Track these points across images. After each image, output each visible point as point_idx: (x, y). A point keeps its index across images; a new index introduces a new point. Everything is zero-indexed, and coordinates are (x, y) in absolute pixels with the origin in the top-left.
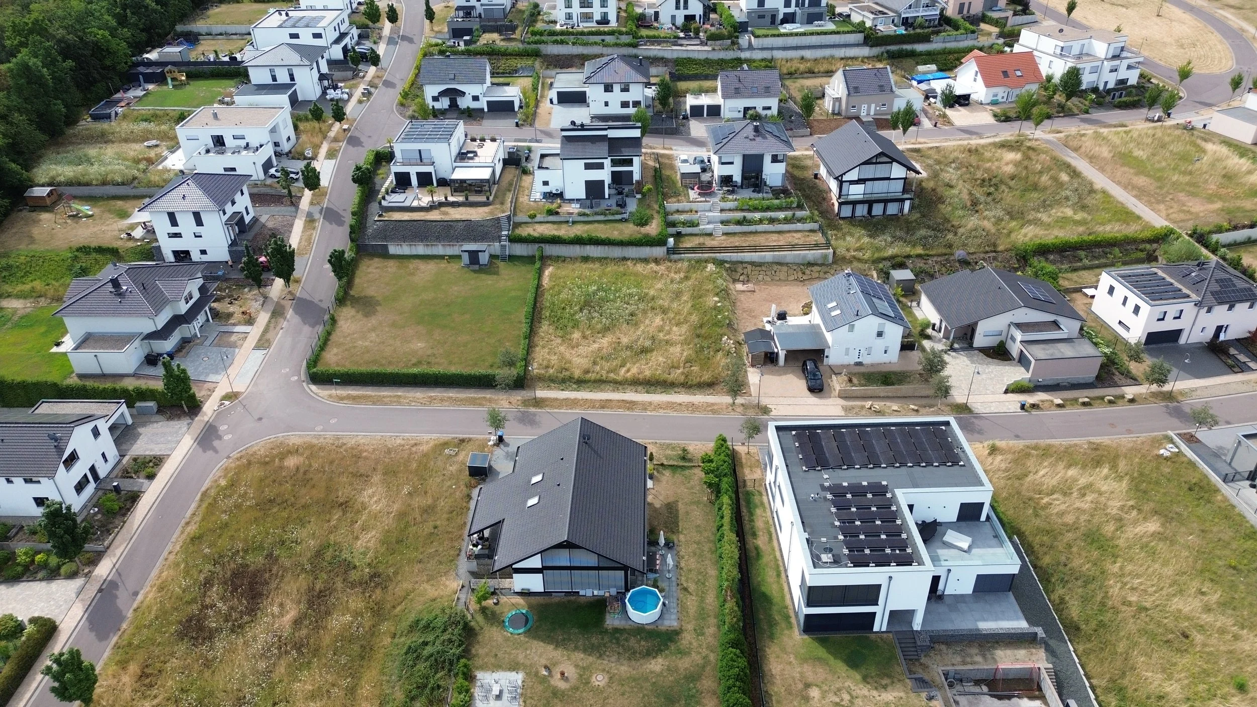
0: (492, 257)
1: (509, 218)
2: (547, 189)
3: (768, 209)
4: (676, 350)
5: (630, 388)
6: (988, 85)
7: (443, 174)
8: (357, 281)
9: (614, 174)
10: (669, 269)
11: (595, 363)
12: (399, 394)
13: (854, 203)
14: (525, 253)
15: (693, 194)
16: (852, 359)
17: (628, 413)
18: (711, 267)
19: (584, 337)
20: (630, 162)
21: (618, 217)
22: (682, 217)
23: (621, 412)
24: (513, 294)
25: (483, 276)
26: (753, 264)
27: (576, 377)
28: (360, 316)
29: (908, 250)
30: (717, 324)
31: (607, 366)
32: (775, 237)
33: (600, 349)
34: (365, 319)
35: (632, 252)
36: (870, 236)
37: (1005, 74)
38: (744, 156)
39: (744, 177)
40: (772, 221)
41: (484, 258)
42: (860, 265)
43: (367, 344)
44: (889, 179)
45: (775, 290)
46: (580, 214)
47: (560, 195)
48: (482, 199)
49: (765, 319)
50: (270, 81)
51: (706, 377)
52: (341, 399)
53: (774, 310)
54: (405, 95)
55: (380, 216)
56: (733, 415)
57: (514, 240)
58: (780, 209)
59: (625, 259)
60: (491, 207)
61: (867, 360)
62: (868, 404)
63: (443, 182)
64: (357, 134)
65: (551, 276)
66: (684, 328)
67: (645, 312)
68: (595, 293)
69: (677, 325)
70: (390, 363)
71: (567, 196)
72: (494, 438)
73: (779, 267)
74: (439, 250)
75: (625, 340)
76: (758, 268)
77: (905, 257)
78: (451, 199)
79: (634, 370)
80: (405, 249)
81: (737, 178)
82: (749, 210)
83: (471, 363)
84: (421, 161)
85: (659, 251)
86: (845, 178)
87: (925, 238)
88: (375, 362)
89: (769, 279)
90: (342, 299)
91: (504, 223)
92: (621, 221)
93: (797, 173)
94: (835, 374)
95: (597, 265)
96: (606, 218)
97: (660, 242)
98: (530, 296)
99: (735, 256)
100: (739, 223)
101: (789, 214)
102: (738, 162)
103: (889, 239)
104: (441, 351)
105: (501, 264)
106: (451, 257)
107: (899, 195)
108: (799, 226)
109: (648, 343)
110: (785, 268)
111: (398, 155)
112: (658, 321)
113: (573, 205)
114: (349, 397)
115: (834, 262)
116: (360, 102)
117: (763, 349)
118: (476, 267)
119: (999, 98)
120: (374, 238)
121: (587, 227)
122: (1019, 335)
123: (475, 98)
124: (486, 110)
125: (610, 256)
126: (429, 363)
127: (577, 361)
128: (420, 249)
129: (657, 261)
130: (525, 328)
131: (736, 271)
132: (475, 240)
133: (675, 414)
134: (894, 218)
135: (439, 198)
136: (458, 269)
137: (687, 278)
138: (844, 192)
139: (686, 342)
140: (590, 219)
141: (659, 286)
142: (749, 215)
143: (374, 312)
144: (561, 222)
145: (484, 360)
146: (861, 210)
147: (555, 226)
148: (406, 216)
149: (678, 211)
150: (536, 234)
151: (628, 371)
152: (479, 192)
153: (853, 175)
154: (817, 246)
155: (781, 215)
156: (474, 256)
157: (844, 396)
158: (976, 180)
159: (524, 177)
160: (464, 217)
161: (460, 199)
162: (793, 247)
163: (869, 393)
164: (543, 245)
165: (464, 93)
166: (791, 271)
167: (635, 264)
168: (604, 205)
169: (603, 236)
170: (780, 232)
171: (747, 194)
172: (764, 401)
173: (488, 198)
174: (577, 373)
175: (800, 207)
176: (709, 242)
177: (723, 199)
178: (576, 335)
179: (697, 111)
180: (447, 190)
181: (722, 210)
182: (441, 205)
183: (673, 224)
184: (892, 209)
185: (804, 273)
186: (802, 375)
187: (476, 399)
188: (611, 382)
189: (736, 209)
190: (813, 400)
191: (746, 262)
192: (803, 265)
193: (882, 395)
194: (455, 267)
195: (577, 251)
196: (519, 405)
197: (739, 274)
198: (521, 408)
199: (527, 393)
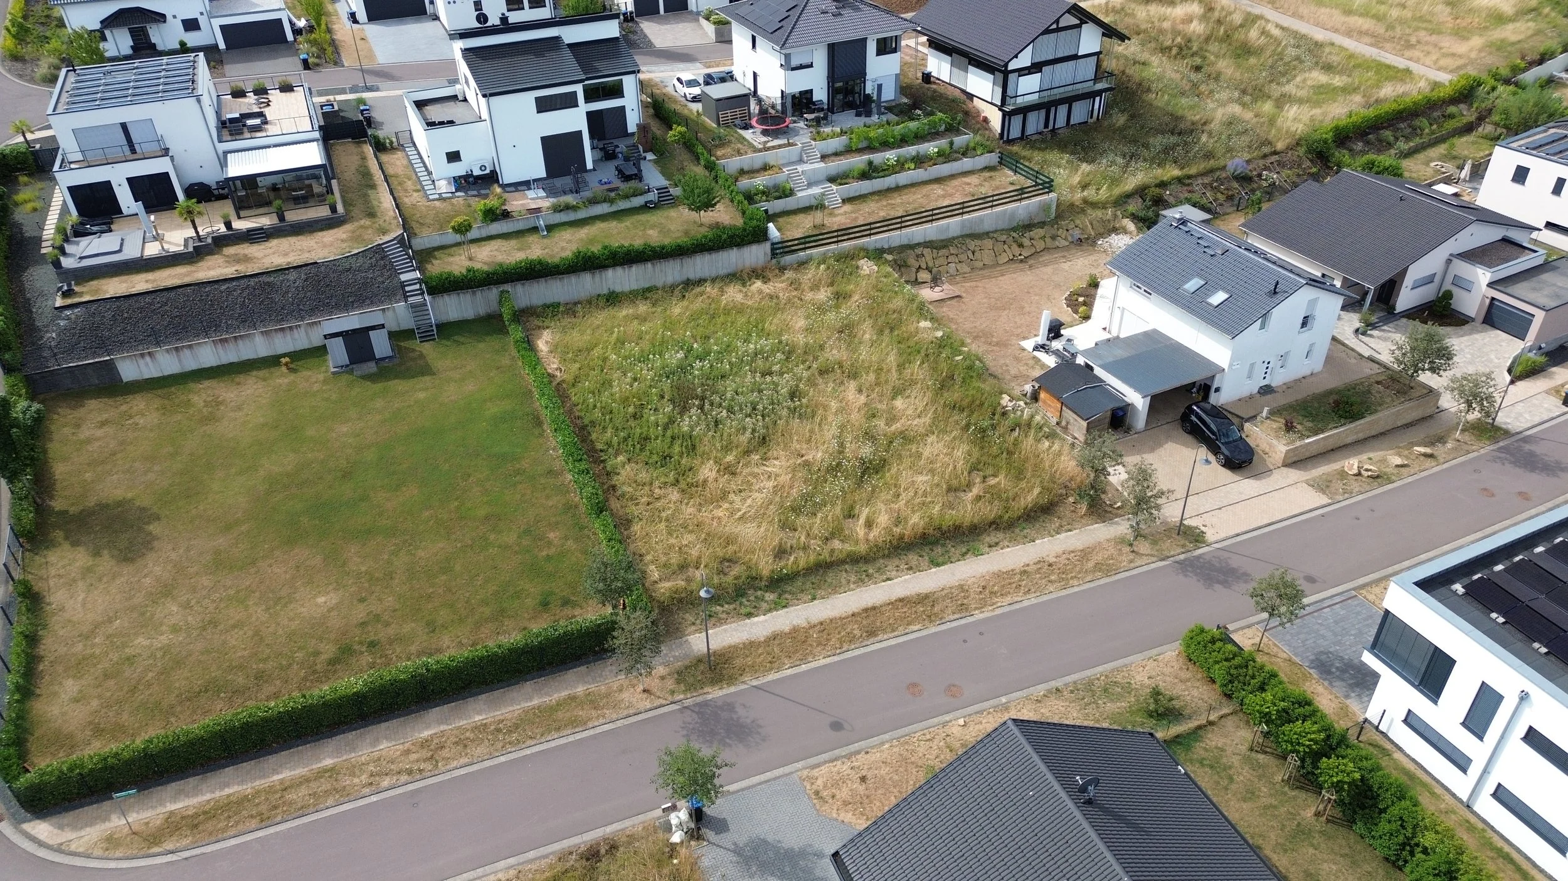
0: (395, 336)
1: (400, 240)
2: (459, 169)
3: (903, 141)
4: (933, 450)
5: (892, 564)
7: (196, 173)
8: (59, 470)
9: (590, 115)
10: (795, 284)
11: (786, 526)
12: (328, 762)
13: (1024, 111)
14: (469, 314)
15: (753, 136)
16: (1256, 383)
17: (933, 629)
18: (867, 266)
19: (729, 471)
20: (616, 91)
21: (638, 201)
22: (758, 182)
23: (917, 632)
24: (493, 409)
25: (399, 385)
26: (929, 244)
27: (766, 573)
28: (106, 563)
29: (1159, 172)
30: (971, 372)
31: (816, 524)
32: (938, 190)
33: (779, 491)
34: (127, 569)
35: (703, 265)
36: (1085, 161)
38: (832, 48)
39: (833, 91)
40: (920, 161)
41: (380, 344)
42: (1099, 213)
43: (164, 639)
44: (1075, 57)
45: (993, 286)
46: (557, 209)
47: (491, 178)
48: (323, 212)
49: (1029, 344)
51: (1033, 493)
52: (152, 838)
53: (1044, 322)
54: (21, 33)
55: (67, 294)
56: (1145, 566)
57: (437, 288)
58: (923, 137)
59: (695, 282)
60: (348, 227)
61: (1278, 379)
62: (1352, 464)
63: (201, 193)
65: (560, 351)
66: (916, 398)
67: (811, 382)
68: (685, 366)
70: (261, 677)
71: (508, 176)
73: (978, 242)
74: (257, 345)
75: (815, 455)
76: (943, 252)
77: (1157, 186)
78: (239, 225)
79: (882, 519)
80: (165, 362)
81: (820, 95)
82: (872, 149)
83: (487, 611)
84: (133, 151)
85: (756, 254)
86: (1011, 67)
87: (1173, 147)
89: (967, 269)
91: (395, 252)
92: (646, 208)
94: (1247, 420)
95: (643, 308)
96: (614, 208)
97: (758, 234)
98: (541, 405)
99: (896, 237)
100: (864, 176)
101: (943, 143)
102: (820, 60)
103: (1120, 160)
104: (390, 601)
105: (426, 349)
106: (299, 357)
107: (1089, 87)
108: (966, 163)
109: (867, 450)
110: (988, 243)
111: (69, 146)
112: (853, 395)
113: (531, 194)
114: (174, 826)
115: (1060, 216)
117: (1098, 403)
118: (371, 367)
120: (71, 350)
121: (584, 233)
122: (1482, 276)
123: (191, 25)
124: (222, 45)
125: (660, 284)
126: (372, 645)
127: (749, 532)
128: (207, 354)
129: (758, 273)
130: (581, 486)
131: (907, 266)
132: (345, 305)
133: (1032, 600)
135: (212, 224)
136: (325, 382)
137: (840, 297)
138: (1010, 92)
140: (582, 214)
141: (800, 322)
142: (878, 158)
143: (148, 544)
144: (519, 234)
145: (517, 595)
146: (1035, 122)
147: (513, 243)
148: (140, 283)
149: (742, 172)
150: (482, 267)
151: (869, 524)
152: (302, 201)
153: (1024, 60)
154: (1020, 192)
155: (931, 148)
156: (356, 342)
157: (1295, 462)
158: (1170, 48)
160: (294, 259)
161: (266, 221)
164: (507, 287)
165: (163, 16)
166: (1000, 246)
167: (722, 291)
168: (594, 183)
170: (938, 180)
171: (849, 120)
173: (333, 209)
174: (766, 565)
175: (951, 128)
176: (830, 221)
177: (815, 136)
178: (709, 471)
180: (227, 207)
181: (824, 157)
182: (220, 242)
183: (752, 197)
184: (1080, 112)
185: (1021, 246)
186: (1189, 439)
187: (552, 709)
188: (843, 562)
189: (848, 151)
190: (1248, 485)
191: (919, 245)
192: (1014, 229)
193: (1349, 440)
194: (314, 377)
195: (586, 284)
196: (673, 692)
197: (914, 270)
198: (682, 696)
199: (671, 650)
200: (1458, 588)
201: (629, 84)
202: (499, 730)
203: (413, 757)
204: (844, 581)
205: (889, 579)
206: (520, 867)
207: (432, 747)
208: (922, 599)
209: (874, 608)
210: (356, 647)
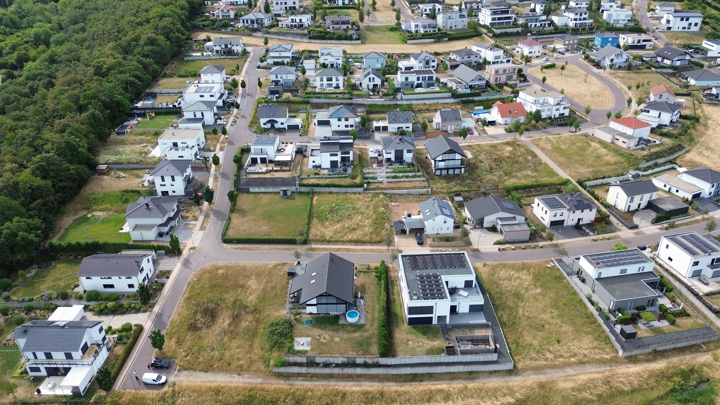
0: (292, 192)
1: (299, 176)
2: (314, 164)
3: (405, 172)
4: (366, 229)
5: (348, 243)
6: (503, 116)
7: (271, 158)
8: (238, 203)
9: (342, 158)
10: (364, 197)
11: (335, 234)
12: (259, 247)
13: (441, 169)
14: (306, 191)
15: (375, 166)
16: (435, 232)
18: (381, 196)
19: (330, 224)
20: (349, 153)
21: (344, 176)
22: (370, 175)
23: (345, 252)
24: (301, 207)
25: (289, 200)
26: (399, 194)
28: (240, 217)
29: (461, 188)
30: (383, 219)
31: (339, 235)
32: (408, 183)
33: (336, 229)
34: (242, 218)
35: (349, 190)
36: (447, 183)
37: (510, 112)
38: (396, 151)
39: (396, 158)
40: (407, 177)
41: (289, 193)
42: (442, 195)
43: (244, 228)
44: (454, 159)
45: (407, 205)
46: (328, 175)
47: (320, 167)
48: (288, 168)
49: (402, 217)
50: (193, 117)
51: (378, 239)
52: (236, 249)
53: (406, 213)
54: (252, 123)
55: (246, 176)
56: (388, 253)
57: (301, 185)
58: (410, 172)
59: (346, 193)
60: (291, 172)
61: (441, 232)
62: (440, 249)
63: (271, 162)
64: (231, 140)
65: (317, 200)
66: (370, 220)
67: (354, 214)
68: (334, 207)
69: (368, 219)
70: (254, 235)
71: (323, 167)
72: (296, 262)
73: (409, 196)
74: (271, 190)
75: (346, 225)
76: (401, 196)
77: (460, 192)
78: (275, 169)
79: (350, 237)
80: (256, 190)
81: (393, 159)
82: (397, 172)
84: (262, 153)
85: (361, 190)
86: (437, 159)
87: (469, 183)
88: (248, 235)
89: (405, 201)
90: (232, 211)
91: (297, 179)
92: (345, 177)
93: (418, 156)
94: (428, 238)
95: (335, 195)
96: (339, 176)
97: (361, 186)
98: (308, 208)
99: (391, 192)
100: (393, 178)
101: (414, 174)
102: (393, 153)
103: (454, 184)
104: (274, 230)
105: (296, 195)
106: (276, 193)
107: (460, 166)
108: (418, 179)
109: (356, 226)
110: (412, 196)
111: (252, 151)
112: (360, 218)
113: (325, 171)
114: (239, 248)
115: (432, 194)
116: (232, 125)
117: (400, 228)
118: (286, 197)
119: (508, 122)
120: (244, 185)
121: (331, 180)
122: (500, 222)
123: (282, 124)
124: (288, 129)
125: (341, 192)
126: (269, 235)
127: (327, 233)
128: (263, 190)
129: (359, 193)
130: (307, 221)
131: (392, 197)
132: (285, 186)
133: (366, 253)
134: (458, 175)
135: (270, 168)
136: (279, 198)
137: (372, 200)
138: (437, 165)
139: (370, 226)
140: (332, 176)
141: (360, 203)
142: (397, 175)
143: (246, 216)
144: (320, 178)
145: (291, 234)
146: (444, 172)
147: (318, 180)
148: (256, 176)
149: (368, 173)
150: (310, 183)
151: (348, 237)
152: (286, 166)
153: (440, 158)
154: (425, 187)
155: (411, 174)
156: (285, 192)
157: (431, 246)
158: (493, 159)
159: (305, 159)
160: (280, 176)
161: (279, 169)
162: (415, 188)
163: (441, 245)
164: (313, 187)
165: (277, 122)
166: (414, 198)
167: (351, 195)
168: (338, 170)
169: (338, 184)
170: (410, 181)
171: (397, 166)
172: (400, 248)
173: (290, 168)
174: (328, 238)
175: (419, 171)
176: (381, 186)
177: (387, 168)
178: (327, 223)
179: (378, 129)
180: (273, 165)
181: (386, 173)
182: (271, 171)
183: (366, 178)
184: (457, 171)
185: (419, 198)
186: (415, 238)
187: (288, 248)
188: (341, 241)
189: (392, 172)
190: (419, 247)
191: (396, 194)
192: (419, 195)
193: (446, 245)
194: (277, 197)
195: (327, 189)
196: (305, 251)
197: (393, 199)
198: (307, 251)
199: (308, 246)
200: (408, 257)
201: (351, 152)
202: (281, 249)
204: (339, 244)
205: (346, 245)
207: (271, 248)
210: (267, 234)
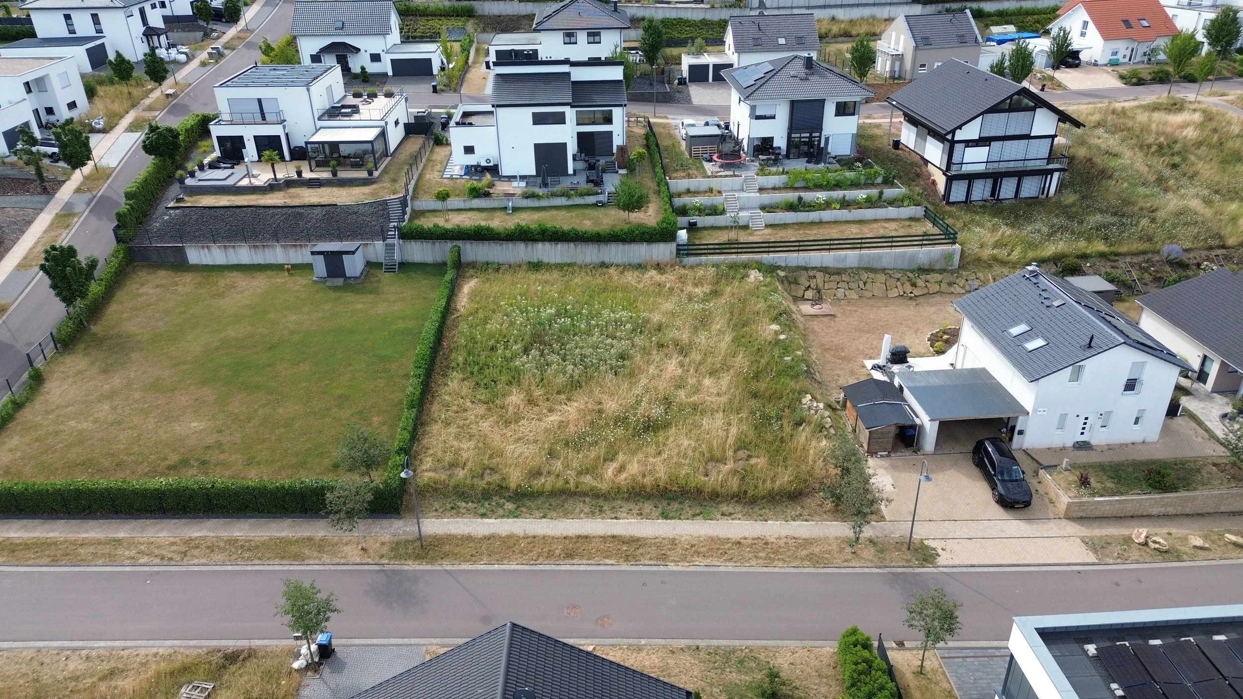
0: (371, 265)
1: (404, 202)
2: (471, 160)
3: (838, 186)
4: (713, 425)
5: (627, 506)
6: (1107, 36)
7: (299, 141)
8: (113, 308)
9: (580, 136)
10: (682, 279)
11: (552, 454)
12: (121, 535)
13: (971, 178)
14: (429, 259)
15: (711, 166)
16: (1070, 436)
17: (625, 567)
18: (754, 275)
19: (531, 402)
20: (608, 120)
21: (591, 200)
22: (698, 200)
23: (611, 565)
24: (401, 325)
25: (349, 296)
26: (825, 270)
27: (513, 486)
28: (93, 370)
29: (1082, 245)
30: (791, 371)
31: (577, 459)
32: (855, 228)
33: (562, 425)
34: (101, 377)
35: (615, 253)
36: (1012, 226)
37: (1127, 24)
38: (793, 103)
39: (791, 140)
40: (845, 204)
41: (354, 266)
43: (85, 425)
44: (1027, 137)
45: (870, 313)
46: (527, 197)
47: (494, 170)
48: (363, 174)
49: (869, 364)
50: (65, 34)
51: (784, 479)
53: (886, 345)
55: (179, 200)
56: (858, 568)
57: (407, 235)
58: (855, 185)
59: (603, 265)
60: (374, 186)
61: (1098, 437)
62: (1140, 533)
63: (299, 154)
64: (186, 101)
65: (473, 295)
66: (725, 380)
67: (645, 351)
68: (551, 320)
69: (712, 373)
70: (120, 465)
71: (505, 171)
72: (307, 650)
73: (872, 275)
74: (277, 254)
75: (611, 406)
76: (836, 278)
77: (1078, 257)
78: (307, 175)
79: (634, 468)
80: (216, 255)
81: (780, 142)
82: (806, 188)
83: (294, 460)
84: (264, 118)
85: (663, 251)
86: (960, 135)
87: (1106, 226)
88: (88, 464)
89: (856, 297)
91: (395, 210)
92: (595, 205)
94: (1045, 468)
95: (556, 275)
96: (570, 202)
97: (665, 235)
98: (430, 327)
99: (794, 258)
100: (791, 207)
101: (874, 192)
102: (783, 113)
103: (1045, 230)
104: (237, 437)
105: (385, 277)
106: (295, 267)
107: (1041, 165)
108: (892, 211)
109: (657, 411)
110: (881, 277)
111: (224, 108)
112: (672, 367)
113: (515, 184)
115: (962, 267)
116: (203, 64)
118: (340, 282)
119: (1120, 56)
120: (162, 236)
121: (537, 216)
123: (376, 58)
124: (390, 73)
125: (579, 261)
126: (204, 463)
127: (512, 449)
128: (244, 254)
129: (659, 267)
130: (412, 387)
131: (796, 283)
132: (340, 236)
133: (730, 568)
134: (1032, 202)
135: (287, 171)
136: (305, 286)
137: (715, 293)
138: (956, 158)
139: (729, 409)
140: (544, 203)
141: (668, 306)
142: (808, 196)
143: (124, 364)
144: (494, 209)
145: (321, 454)
146: (982, 190)
147: (484, 215)
148: (224, 201)
149: (688, 192)
150: (449, 226)
151: (622, 469)
152: (357, 166)
153: (971, 131)
154: (929, 241)
155: (861, 194)
156: (334, 261)
157: (1080, 516)
158: (1149, 146)
159: (438, 149)
160: (324, 200)
161: (325, 175)
162: (890, 241)
163: (1129, 509)
164: (460, 243)
165: (358, 50)
166: (892, 282)
167: (622, 273)
168: (565, 183)
169: (566, 228)
170: (860, 222)
171: (798, 165)
172: (921, 532)
173: (370, 173)
174: (515, 478)
175: (888, 182)
176: (743, 237)
177: (762, 172)
178: (515, 398)
179: (699, 74)
180: (305, 163)
181: (761, 190)
182: (289, 184)
183: (683, 211)
184: (1030, 188)
185: (914, 285)
186: (976, 472)
187: (289, 542)
188: (585, 494)
189: (787, 187)
190: (1014, 526)
191: (813, 268)
192: (912, 271)
193: (1155, 511)
194: (300, 281)
195: (520, 252)
196: (382, 556)
197: (803, 288)
198: (386, 561)
199: (405, 525)
200: (1091, 649)
201: (617, 115)
202: (242, 547)
203: (174, 548)
204: (577, 510)
205: (616, 518)
206: (177, 649)
207: (191, 545)
208: (635, 542)
209: (586, 537)
210: (192, 462)
